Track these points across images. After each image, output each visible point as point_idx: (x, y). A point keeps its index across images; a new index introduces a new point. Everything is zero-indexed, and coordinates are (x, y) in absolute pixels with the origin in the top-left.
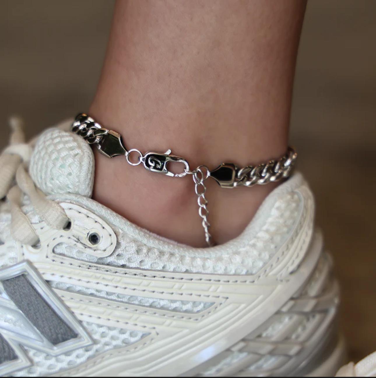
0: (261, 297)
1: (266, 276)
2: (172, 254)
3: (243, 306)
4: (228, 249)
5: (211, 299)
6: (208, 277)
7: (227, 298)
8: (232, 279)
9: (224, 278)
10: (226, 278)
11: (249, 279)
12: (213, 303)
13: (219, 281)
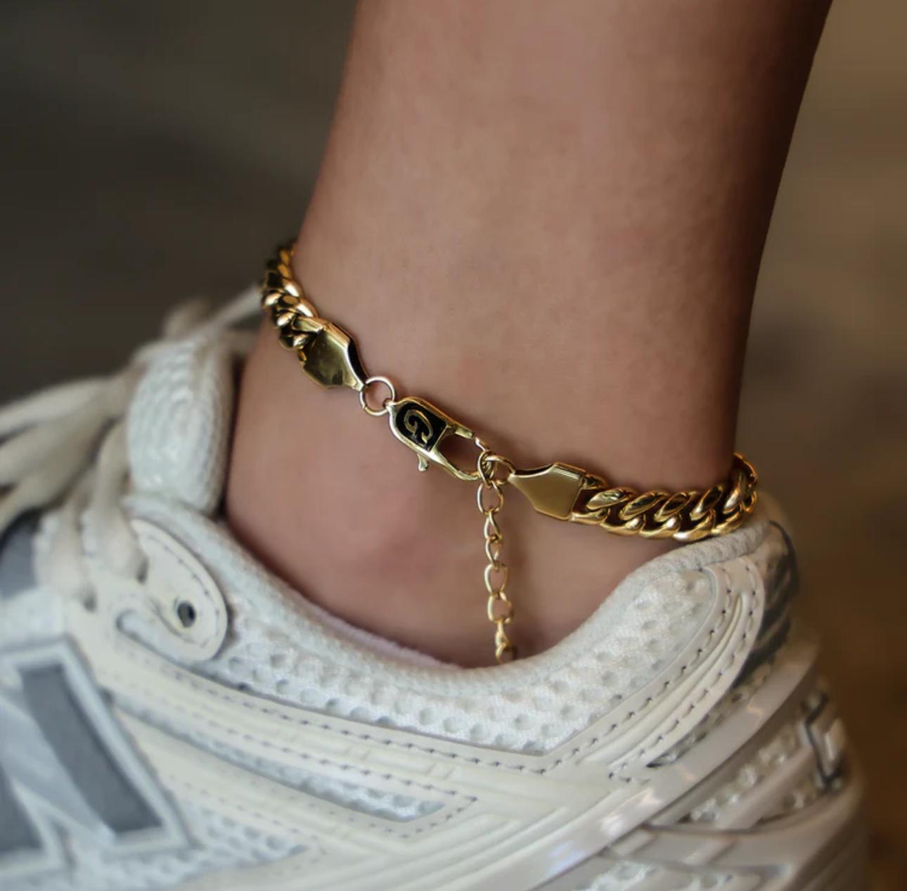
0: (562, 811)
1: (578, 763)
2: (354, 676)
3: (513, 825)
4: (493, 683)
5: (434, 796)
6: (428, 742)
7: (474, 799)
8: (487, 757)
9: (466, 752)
10: (471, 752)
11: (531, 762)
12: (439, 806)
13: (454, 756)
